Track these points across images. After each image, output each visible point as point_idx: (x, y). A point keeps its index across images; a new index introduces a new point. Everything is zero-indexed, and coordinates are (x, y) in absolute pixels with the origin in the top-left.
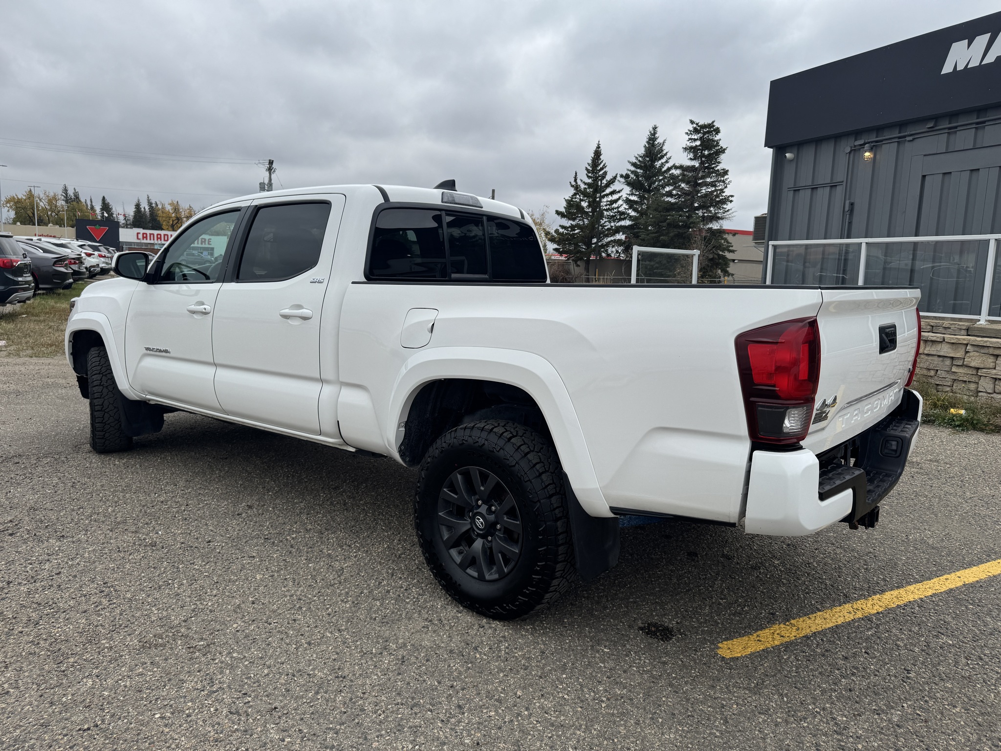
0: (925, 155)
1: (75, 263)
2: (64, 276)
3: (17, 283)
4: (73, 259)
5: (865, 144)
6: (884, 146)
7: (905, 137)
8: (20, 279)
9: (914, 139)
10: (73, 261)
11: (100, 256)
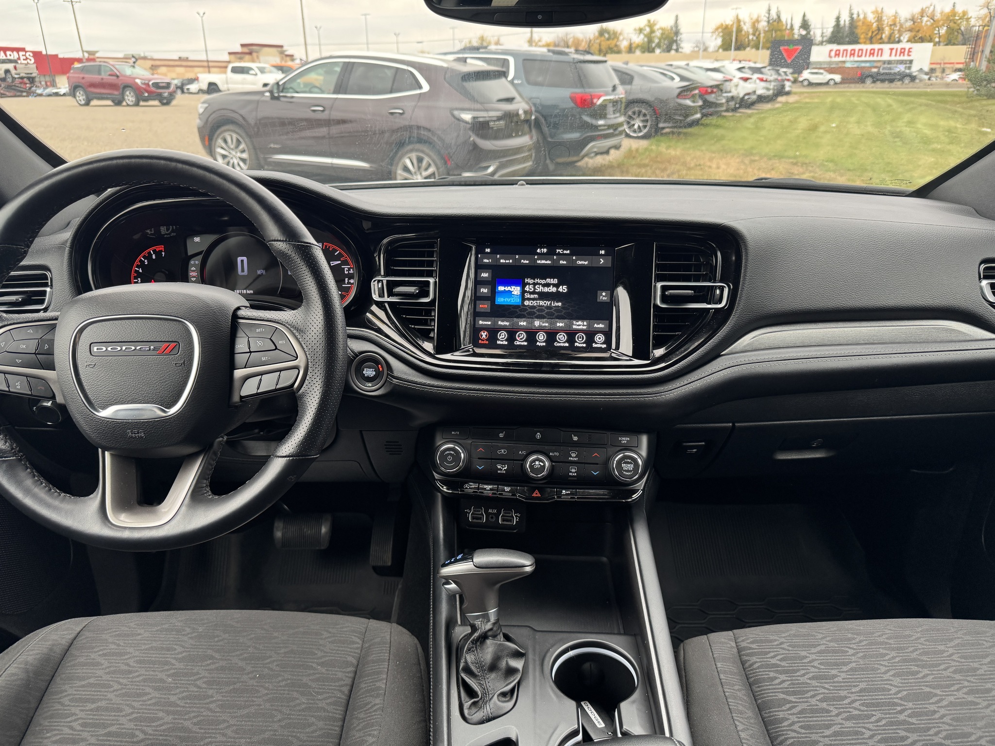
1: (712, 92)
2: (687, 111)
3: (596, 128)
4: (711, 87)
8: (601, 122)
10: (709, 90)
11: (762, 80)
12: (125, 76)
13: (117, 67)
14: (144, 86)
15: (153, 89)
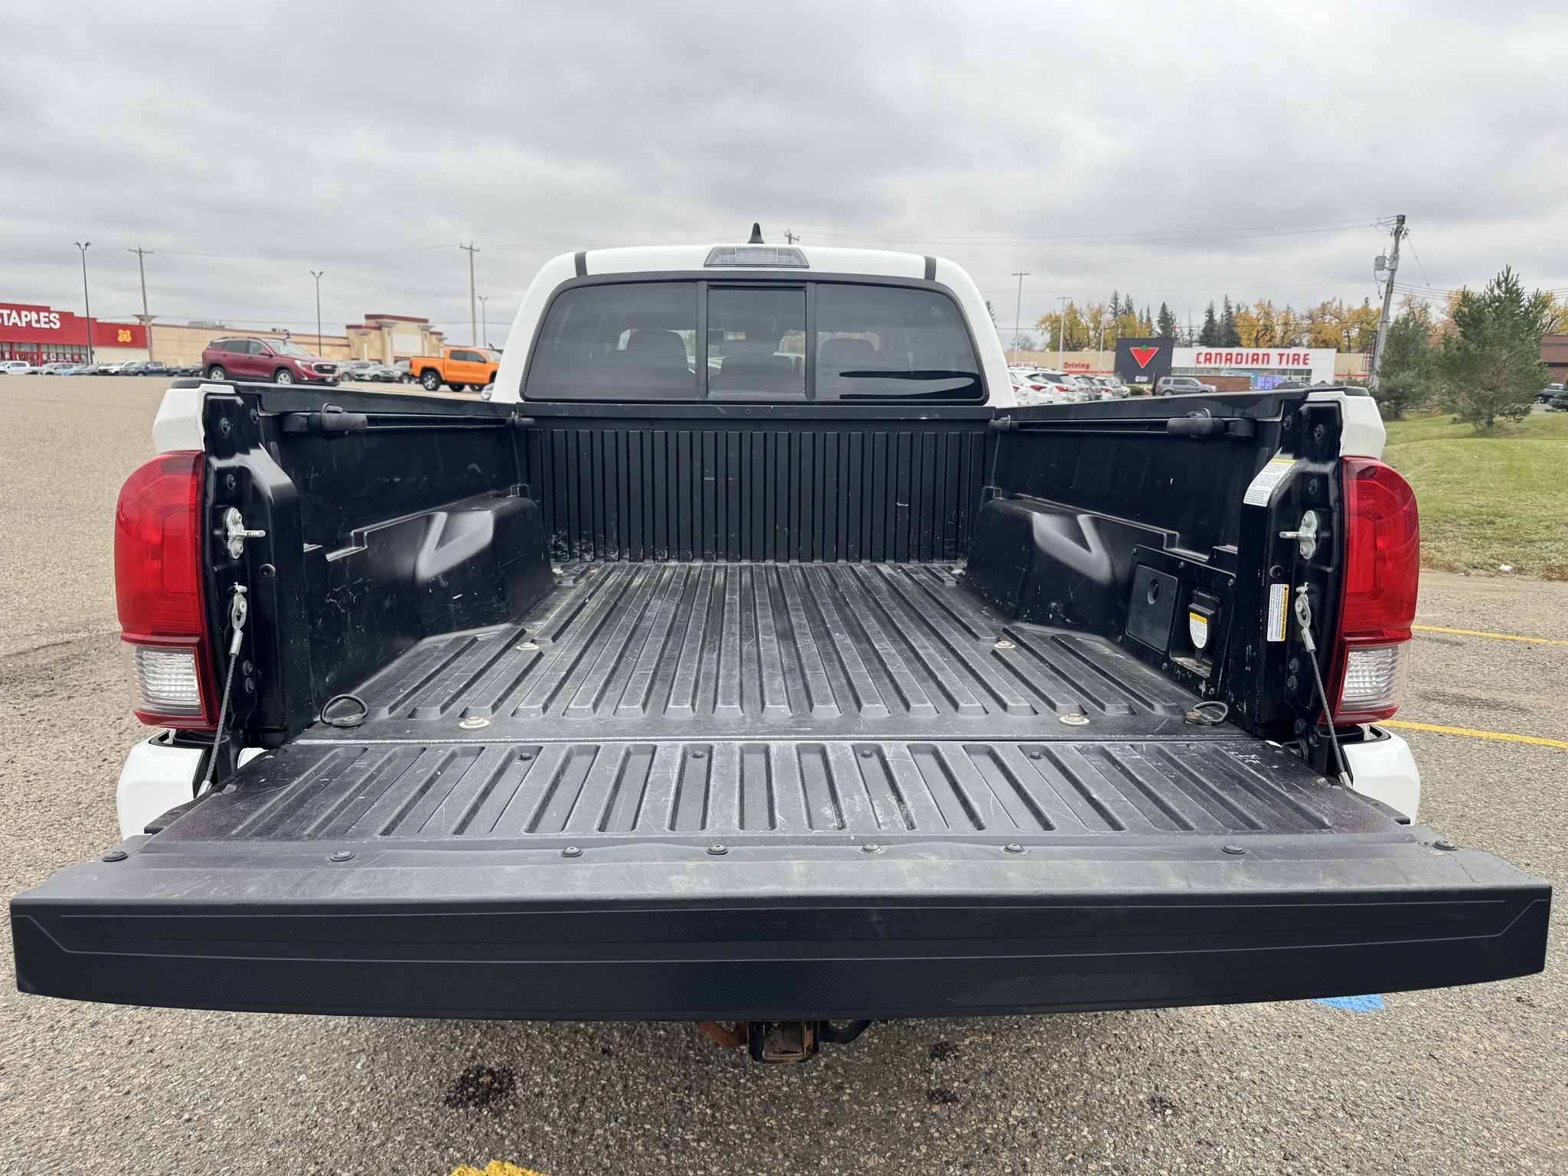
12: (280, 356)
13: (271, 344)
14: (305, 369)
15: (316, 373)
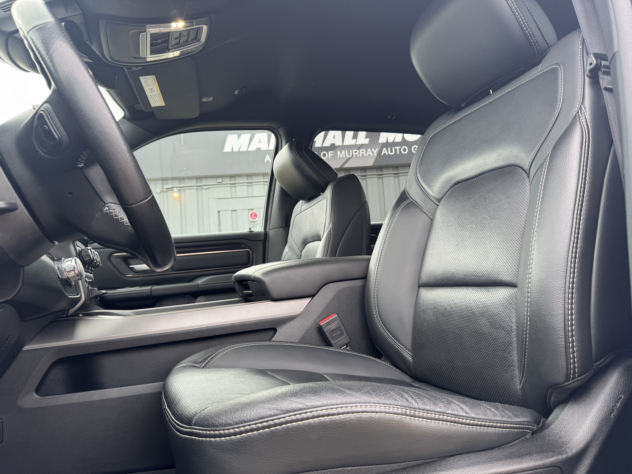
0: (218, 199)
5: (173, 188)
6: (186, 190)
7: (201, 186)
9: (209, 188)
